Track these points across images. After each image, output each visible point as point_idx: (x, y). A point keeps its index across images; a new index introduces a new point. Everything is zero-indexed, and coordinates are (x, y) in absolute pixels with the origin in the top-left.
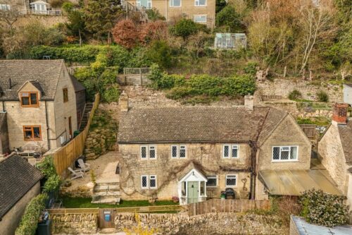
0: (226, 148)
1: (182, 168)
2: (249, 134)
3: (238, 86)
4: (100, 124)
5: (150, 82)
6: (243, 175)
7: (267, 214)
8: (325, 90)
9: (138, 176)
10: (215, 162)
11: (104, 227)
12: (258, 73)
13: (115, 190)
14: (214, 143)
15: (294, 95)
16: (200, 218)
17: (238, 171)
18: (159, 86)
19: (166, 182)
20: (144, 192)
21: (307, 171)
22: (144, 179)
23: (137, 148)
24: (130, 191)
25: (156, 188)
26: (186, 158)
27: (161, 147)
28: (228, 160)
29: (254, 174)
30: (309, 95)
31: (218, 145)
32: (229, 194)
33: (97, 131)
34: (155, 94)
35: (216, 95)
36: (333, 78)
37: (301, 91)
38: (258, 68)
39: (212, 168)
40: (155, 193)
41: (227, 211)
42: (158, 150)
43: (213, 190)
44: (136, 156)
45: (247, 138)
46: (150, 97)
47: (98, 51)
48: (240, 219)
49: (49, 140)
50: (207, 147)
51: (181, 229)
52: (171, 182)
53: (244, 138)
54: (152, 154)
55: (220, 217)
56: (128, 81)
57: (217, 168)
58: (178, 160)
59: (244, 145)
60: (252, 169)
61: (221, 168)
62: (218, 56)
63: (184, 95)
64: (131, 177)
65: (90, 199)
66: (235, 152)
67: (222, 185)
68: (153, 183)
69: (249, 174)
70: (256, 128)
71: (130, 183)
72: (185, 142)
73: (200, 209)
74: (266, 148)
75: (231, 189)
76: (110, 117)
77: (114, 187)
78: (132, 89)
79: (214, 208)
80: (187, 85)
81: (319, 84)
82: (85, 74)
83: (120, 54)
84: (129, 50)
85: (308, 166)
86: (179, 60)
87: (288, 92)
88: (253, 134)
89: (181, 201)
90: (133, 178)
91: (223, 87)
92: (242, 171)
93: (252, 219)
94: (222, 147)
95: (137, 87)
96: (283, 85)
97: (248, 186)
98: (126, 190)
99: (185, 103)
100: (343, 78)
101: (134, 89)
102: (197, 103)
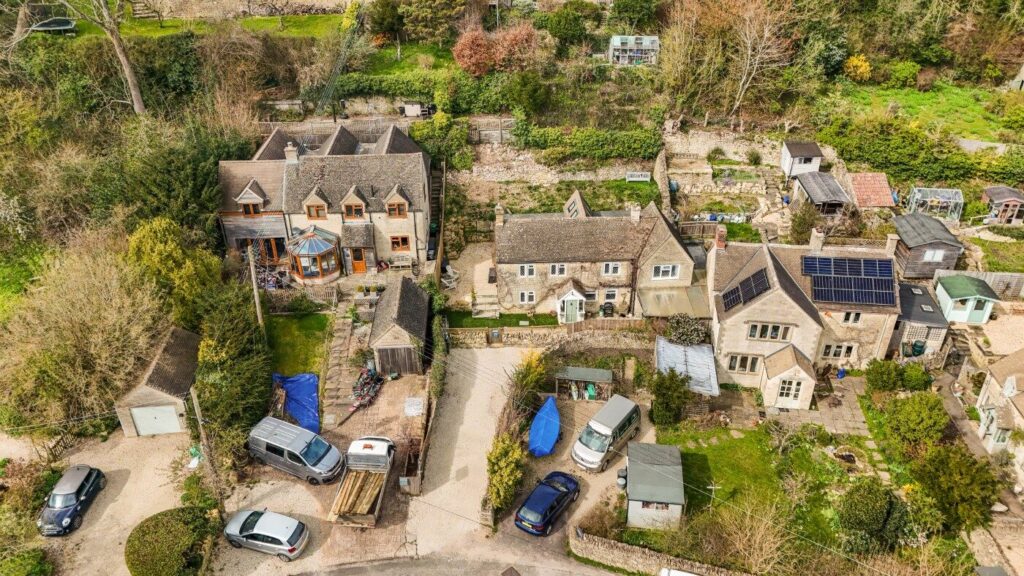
0: (607, 266)
1: (561, 286)
2: (631, 249)
4: (455, 210)
5: (514, 139)
6: (624, 290)
7: (640, 331)
8: (757, 148)
9: (517, 293)
10: (595, 279)
11: (492, 342)
12: (666, 122)
13: (492, 304)
14: (594, 262)
15: (715, 155)
16: (578, 335)
17: (618, 287)
18: (527, 144)
19: (544, 298)
20: (522, 307)
21: (687, 288)
22: (523, 295)
23: (516, 267)
24: (509, 306)
25: (534, 302)
26: (565, 275)
27: (540, 266)
28: (608, 277)
29: (634, 290)
30: (736, 153)
31: (598, 264)
32: (609, 310)
33: (453, 220)
34: (521, 158)
35: (605, 159)
36: (774, 129)
37: (725, 148)
38: (667, 116)
39: (591, 285)
40: (534, 307)
41: (603, 329)
42: (538, 269)
43: (592, 305)
44: (515, 275)
45: (630, 256)
46: (514, 163)
47: (435, 84)
48: (614, 336)
49: (417, 250)
50: (587, 265)
51: (561, 346)
52: (550, 298)
53: (626, 256)
54: (531, 272)
55: (596, 334)
56: (483, 138)
57: (596, 284)
58: (557, 278)
59: (625, 263)
60: (632, 284)
61: (601, 284)
62: (613, 77)
63: (562, 160)
64: (509, 293)
65: (469, 313)
66: (615, 269)
67: (601, 299)
68: (531, 298)
69: (630, 289)
70: (640, 243)
71: (508, 298)
72: (566, 260)
73: (578, 327)
74: (647, 268)
75: (610, 303)
76: (465, 197)
77: (491, 300)
78: (489, 150)
79: (591, 326)
80: (566, 145)
81: (751, 140)
82: (425, 131)
83: (467, 88)
84: (480, 79)
85: (688, 283)
86: (554, 89)
87: (707, 150)
88: (636, 251)
89: (559, 317)
90: (511, 294)
91: (616, 147)
92: (622, 286)
93: (625, 336)
94: (603, 265)
95: (496, 145)
96: (700, 139)
97: (628, 300)
98: (504, 304)
99: (562, 172)
100: (786, 131)
101: (492, 151)
102: (579, 171)
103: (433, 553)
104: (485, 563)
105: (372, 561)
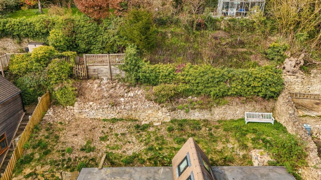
3: (256, 84)
5: (124, 75)
12: (287, 60)
18: (137, 80)
34: (131, 94)
35: (221, 97)
38: (288, 54)
46: (122, 99)
56: (91, 73)
62: (222, 27)
63: (174, 97)
78: (96, 86)
80: (178, 82)
82: (24, 64)
83: (85, 29)
84: (99, 21)
86: (169, 35)
91: (234, 85)
95: (105, 81)
99: (174, 110)
101: (99, 86)
102: (192, 109)
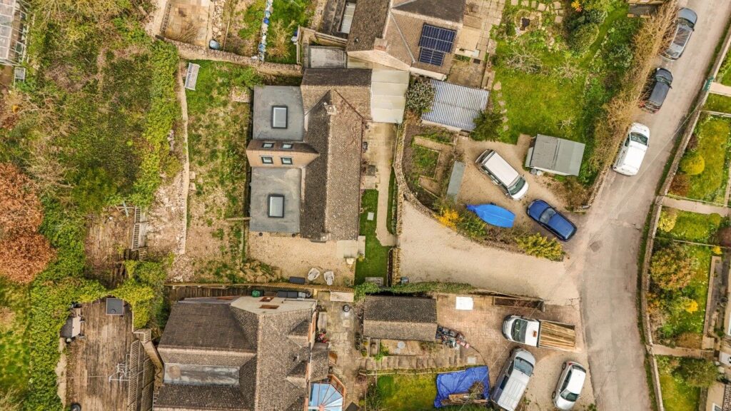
65: (360, 261)
103: (578, 289)
104: (586, 261)
105: (582, 324)
